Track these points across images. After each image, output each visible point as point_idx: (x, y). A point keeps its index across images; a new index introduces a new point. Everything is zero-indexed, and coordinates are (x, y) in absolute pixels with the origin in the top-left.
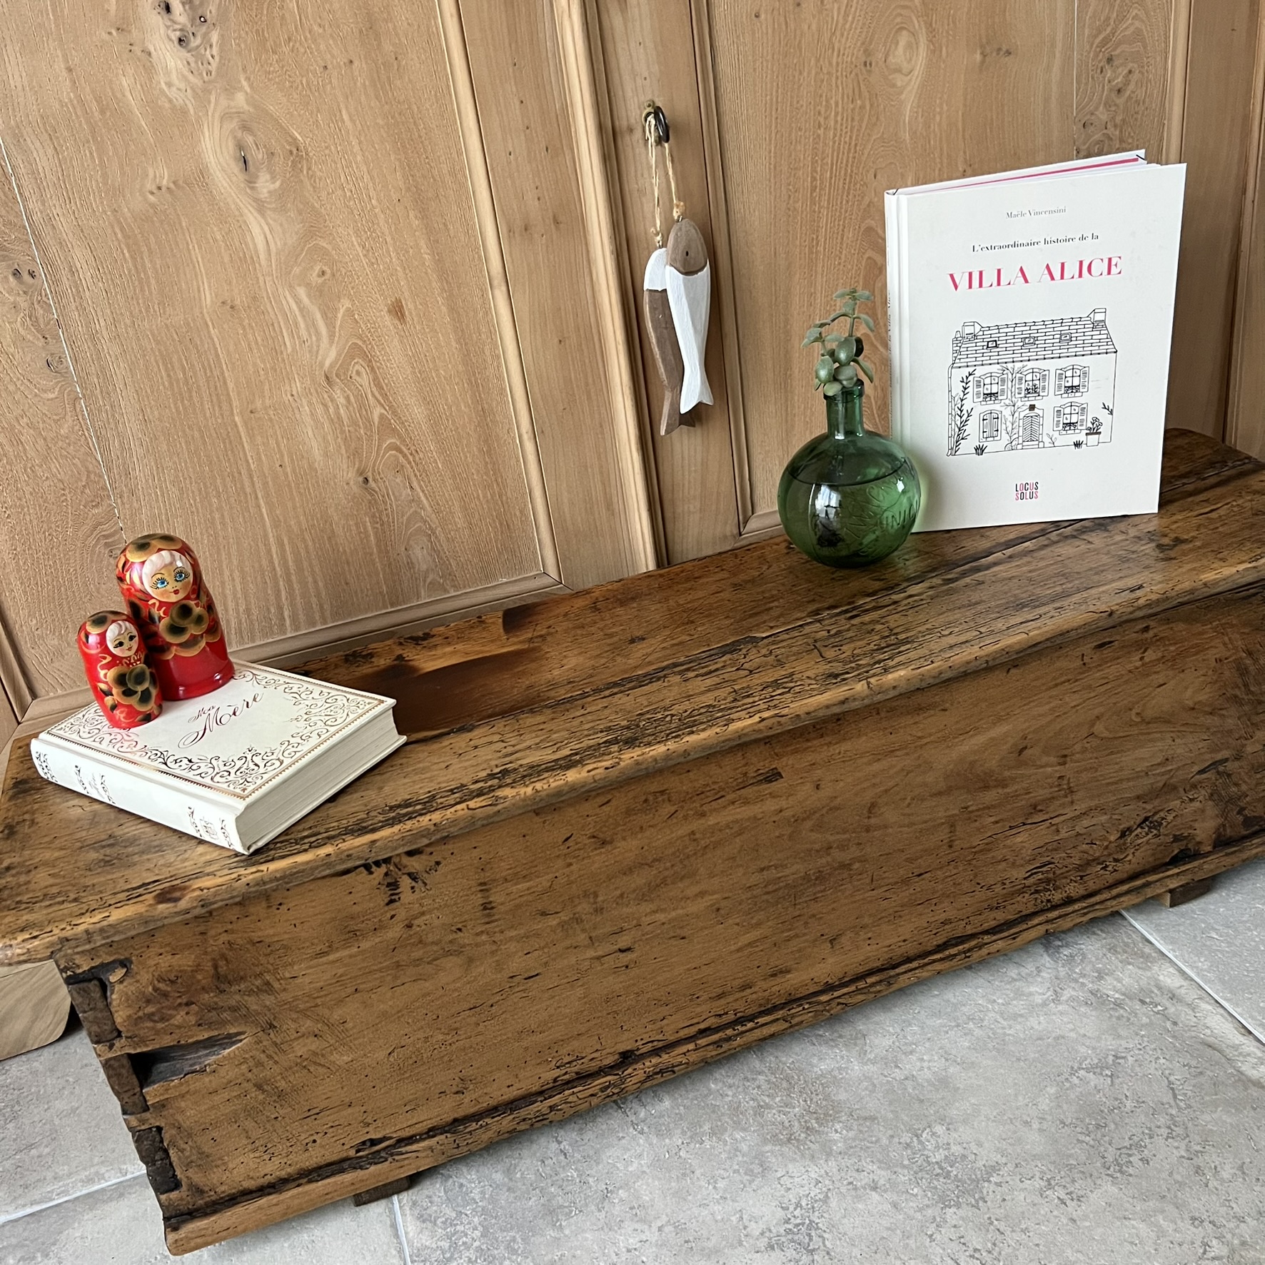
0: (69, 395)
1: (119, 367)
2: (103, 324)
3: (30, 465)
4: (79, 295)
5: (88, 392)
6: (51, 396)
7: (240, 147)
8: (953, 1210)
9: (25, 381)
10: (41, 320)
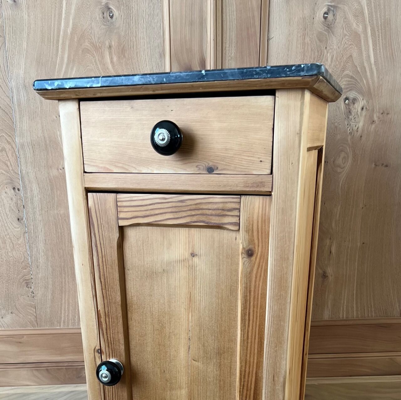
0: (23, 231)
1: (40, 224)
2: (38, 209)
3: (7, 251)
4: (32, 199)
5: (29, 231)
6: (18, 230)
9: (10, 224)
10: (19, 205)
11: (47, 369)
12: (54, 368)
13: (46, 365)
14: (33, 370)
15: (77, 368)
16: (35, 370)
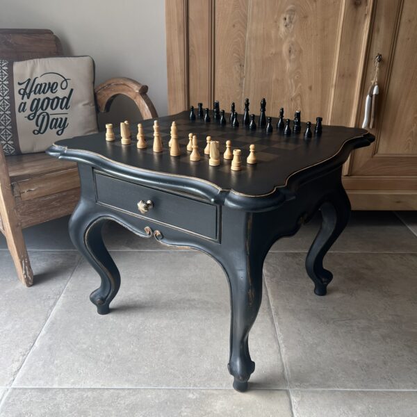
7: (290, 48)
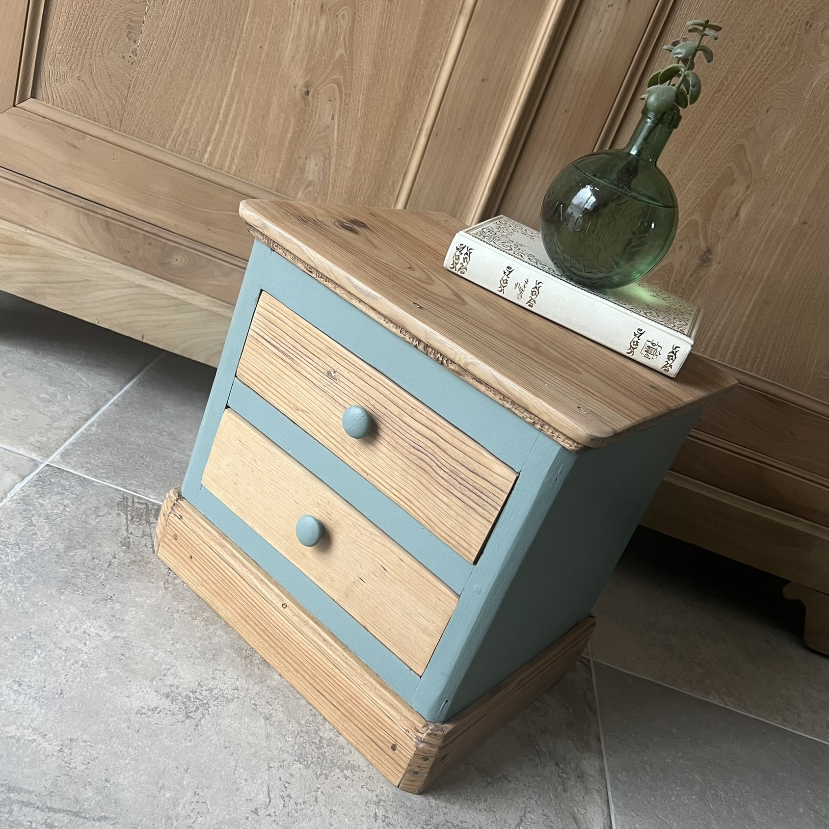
8: (301, 766)
11: (107, 221)
12: (122, 224)
13: (109, 213)
14: (80, 211)
15: (165, 244)
16: (84, 213)
